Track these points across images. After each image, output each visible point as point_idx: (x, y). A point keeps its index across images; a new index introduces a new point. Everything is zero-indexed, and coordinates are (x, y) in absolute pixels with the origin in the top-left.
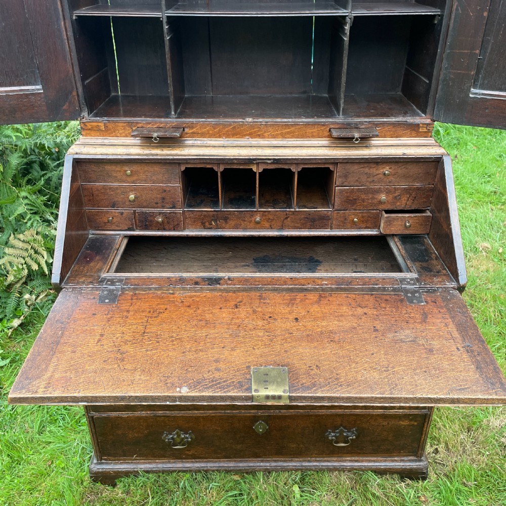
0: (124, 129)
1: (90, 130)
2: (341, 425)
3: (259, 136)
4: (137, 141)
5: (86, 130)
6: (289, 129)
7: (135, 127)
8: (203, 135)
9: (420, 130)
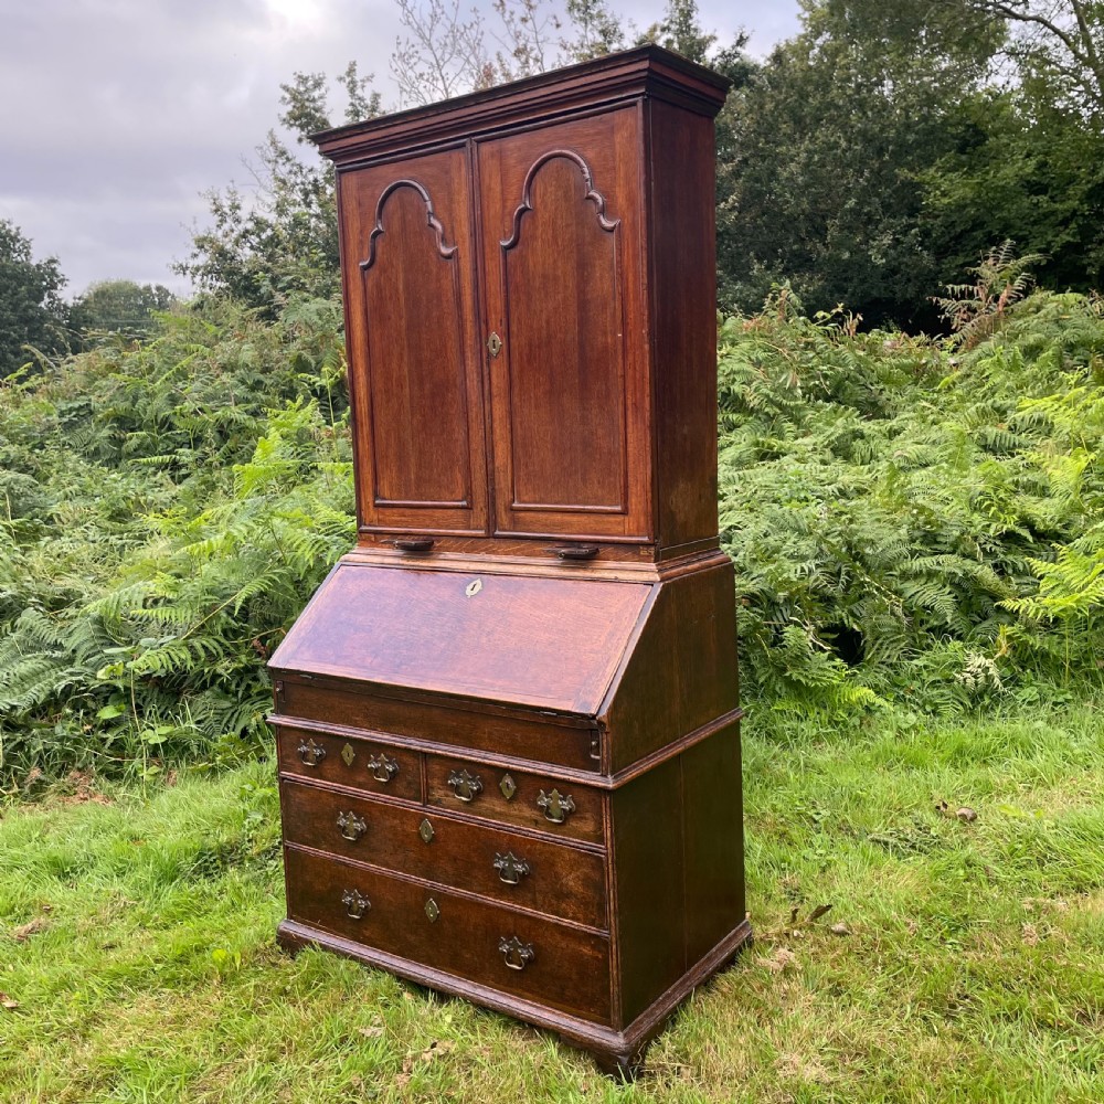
1: (364, 540)
2: (515, 934)
3: (494, 553)
4: (400, 552)
6: (519, 545)
8: (448, 549)
9: (642, 553)
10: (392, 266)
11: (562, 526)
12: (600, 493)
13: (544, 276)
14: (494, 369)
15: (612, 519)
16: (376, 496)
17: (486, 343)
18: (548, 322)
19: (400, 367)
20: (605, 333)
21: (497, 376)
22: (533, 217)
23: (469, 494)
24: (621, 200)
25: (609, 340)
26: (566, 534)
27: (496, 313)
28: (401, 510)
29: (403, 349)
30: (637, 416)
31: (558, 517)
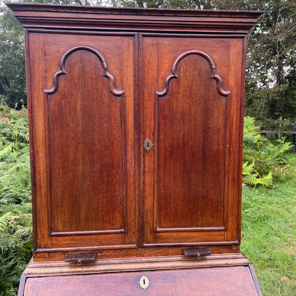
0: (60, 256)
1: (39, 257)
3: (143, 256)
4: (67, 263)
5: (36, 257)
6: (159, 250)
7: (67, 254)
8: (108, 257)
9: (233, 249)
10: (72, 95)
11: (186, 239)
12: (211, 221)
13: (182, 113)
14: (147, 158)
15: (218, 233)
16: (51, 229)
17: (143, 144)
18: (184, 136)
19: (75, 154)
20: (218, 144)
21: (149, 162)
22: (178, 82)
23: (124, 225)
24: (232, 82)
25: (221, 147)
26: (190, 242)
27: (150, 129)
28: (71, 237)
29: (79, 143)
30: (234, 185)
31: (185, 234)
